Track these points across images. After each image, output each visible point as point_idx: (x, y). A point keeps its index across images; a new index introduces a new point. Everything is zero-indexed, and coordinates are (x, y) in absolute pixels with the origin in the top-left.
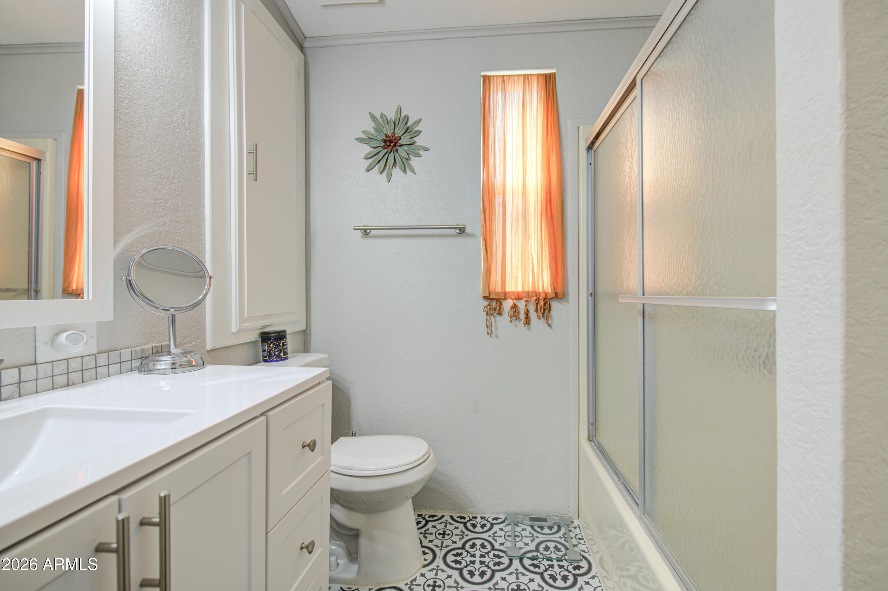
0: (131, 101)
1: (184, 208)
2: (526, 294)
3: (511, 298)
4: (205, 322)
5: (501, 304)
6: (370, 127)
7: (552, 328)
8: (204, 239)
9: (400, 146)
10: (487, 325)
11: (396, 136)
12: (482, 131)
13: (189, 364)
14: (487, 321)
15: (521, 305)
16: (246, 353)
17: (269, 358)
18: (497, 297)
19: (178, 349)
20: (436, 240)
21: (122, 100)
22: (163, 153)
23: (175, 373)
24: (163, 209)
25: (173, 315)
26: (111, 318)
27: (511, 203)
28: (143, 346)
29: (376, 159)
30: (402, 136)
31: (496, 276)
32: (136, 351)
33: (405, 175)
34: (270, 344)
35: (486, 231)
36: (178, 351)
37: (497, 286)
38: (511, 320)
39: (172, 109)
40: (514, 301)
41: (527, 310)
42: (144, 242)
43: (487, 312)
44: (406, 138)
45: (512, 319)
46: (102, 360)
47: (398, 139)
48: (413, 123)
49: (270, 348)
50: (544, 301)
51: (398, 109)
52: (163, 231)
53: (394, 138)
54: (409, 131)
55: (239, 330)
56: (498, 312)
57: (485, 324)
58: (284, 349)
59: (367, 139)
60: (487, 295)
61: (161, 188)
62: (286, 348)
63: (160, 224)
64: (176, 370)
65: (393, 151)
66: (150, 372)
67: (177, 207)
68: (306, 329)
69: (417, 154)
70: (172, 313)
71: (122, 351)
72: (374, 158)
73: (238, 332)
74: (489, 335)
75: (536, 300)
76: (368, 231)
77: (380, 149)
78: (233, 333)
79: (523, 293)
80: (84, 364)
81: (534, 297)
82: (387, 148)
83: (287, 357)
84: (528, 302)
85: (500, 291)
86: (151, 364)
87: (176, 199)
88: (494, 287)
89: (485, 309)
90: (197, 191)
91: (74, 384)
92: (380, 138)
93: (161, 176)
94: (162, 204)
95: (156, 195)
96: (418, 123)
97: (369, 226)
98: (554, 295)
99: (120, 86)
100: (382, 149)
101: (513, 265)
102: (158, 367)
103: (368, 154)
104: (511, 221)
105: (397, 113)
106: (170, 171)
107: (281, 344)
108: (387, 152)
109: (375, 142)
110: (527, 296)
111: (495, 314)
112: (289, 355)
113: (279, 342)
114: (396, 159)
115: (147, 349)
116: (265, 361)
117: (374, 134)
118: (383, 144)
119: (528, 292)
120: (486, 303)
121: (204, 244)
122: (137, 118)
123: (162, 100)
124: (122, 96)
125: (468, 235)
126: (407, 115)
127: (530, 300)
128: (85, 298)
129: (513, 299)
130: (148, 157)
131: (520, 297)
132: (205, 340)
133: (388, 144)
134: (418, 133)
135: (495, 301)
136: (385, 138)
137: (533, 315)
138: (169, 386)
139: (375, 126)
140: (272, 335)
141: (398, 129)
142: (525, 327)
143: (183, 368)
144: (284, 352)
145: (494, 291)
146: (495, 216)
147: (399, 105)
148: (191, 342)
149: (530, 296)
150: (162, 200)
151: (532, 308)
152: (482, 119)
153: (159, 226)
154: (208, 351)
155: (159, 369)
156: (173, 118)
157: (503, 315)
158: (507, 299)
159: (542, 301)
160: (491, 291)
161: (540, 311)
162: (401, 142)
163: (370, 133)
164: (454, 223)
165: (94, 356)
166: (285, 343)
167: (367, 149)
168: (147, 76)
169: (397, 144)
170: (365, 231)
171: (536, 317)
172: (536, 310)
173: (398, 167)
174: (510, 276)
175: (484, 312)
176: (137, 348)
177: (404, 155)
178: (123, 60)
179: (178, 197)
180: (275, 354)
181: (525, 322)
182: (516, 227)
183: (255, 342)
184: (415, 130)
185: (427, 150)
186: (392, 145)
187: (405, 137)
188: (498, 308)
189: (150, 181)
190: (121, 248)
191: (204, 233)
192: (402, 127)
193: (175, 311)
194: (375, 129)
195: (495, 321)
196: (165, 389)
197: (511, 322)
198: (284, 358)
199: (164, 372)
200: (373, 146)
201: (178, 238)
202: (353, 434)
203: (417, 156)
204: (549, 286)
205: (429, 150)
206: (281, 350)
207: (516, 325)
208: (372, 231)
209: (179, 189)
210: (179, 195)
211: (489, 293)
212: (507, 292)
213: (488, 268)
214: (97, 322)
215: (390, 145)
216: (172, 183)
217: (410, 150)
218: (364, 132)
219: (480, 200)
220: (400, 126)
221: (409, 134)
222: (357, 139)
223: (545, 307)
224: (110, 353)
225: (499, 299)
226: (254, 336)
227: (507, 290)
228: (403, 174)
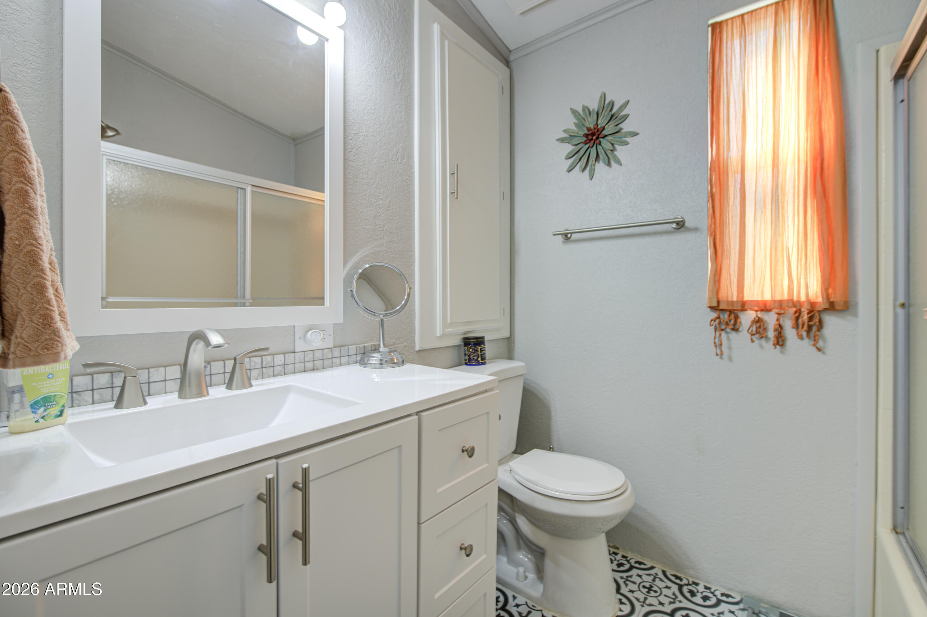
0: (357, 150)
1: (397, 230)
2: (777, 304)
3: (752, 309)
4: (415, 327)
5: (737, 318)
6: (571, 123)
7: (824, 353)
8: (413, 255)
9: (603, 138)
10: (715, 343)
11: (599, 127)
12: (709, 94)
13: (392, 362)
14: (715, 338)
15: (771, 319)
16: (451, 356)
17: (469, 362)
18: (730, 308)
19: (385, 348)
20: (647, 239)
21: (351, 150)
22: (381, 186)
23: (382, 367)
24: (381, 232)
25: (382, 320)
26: (342, 322)
27: (755, 181)
28: (365, 343)
29: (577, 157)
30: (606, 125)
31: (728, 281)
32: (359, 347)
33: (610, 169)
34: (470, 349)
35: (715, 223)
36: (386, 349)
37: (730, 293)
38: (752, 339)
39: (388, 149)
40: (759, 313)
41: (780, 326)
42: (367, 261)
43: (715, 326)
44: (611, 126)
45: (755, 338)
46: (336, 353)
47: (602, 129)
48: (619, 108)
49: (469, 353)
50: (808, 313)
51: (601, 97)
52: (381, 251)
53: (596, 130)
54: (614, 118)
55: (442, 334)
56: (732, 327)
57: (713, 342)
58: (481, 355)
59: (569, 138)
60: (715, 304)
61: (379, 215)
62: (483, 354)
63: (378, 245)
64: (383, 365)
65: (595, 145)
66: (365, 366)
67: (392, 229)
68: (511, 336)
69: (623, 142)
70: (382, 318)
71: (350, 347)
72: (575, 156)
73: (441, 336)
74: (718, 357)
75: (796, 312)
76: (569, 235)
77: (581, 145)
78: (438, 337)
79: (773, 303)
80: (324, 355)
81: (791, 307)
82: (589, 142)
83: (484, 362)
84: (781, 315)
85: (735, 299)
86: (366, 359)
87: (391, 223)
88: (726, 295)
89: (712, 322)
90: (408, 214)
91: (317, 369)
92: (582, 133)
93: (379, 205)
94: (380, 228)
95: (376, 221)
96: (624, 107)
97: (571, 229)
98: (827, 306)
99: (349, 140)
100: (583, 145)
101: (756, 264)
102: (371, 362)
103: (569, 153)
104: (754, 205)
105: (600, 101)
106: (386, 200)
107: (479, 350)
108: (589, 147)
109: (577, 139)
110: (779, 307)
111: (728, 330)
112: (487, 361)
113: (477, 348)
114: (599, 152)
115: (368, 346)
116: (466, 364)
117: (575, 130)
118: (585, 139)
119: (781, 302)
120: (714, 315)
121: (414, 259)
122: (362, 162)
123: (381, 143)
124: (350, 147)
125: (689, 230)
126: (612, 100)
127: (785, 312)
128: (326, 305)
129: (756, 311)
130: (370, 192)
131: (768, 308)
132: (414, 342)
133: (590, 137)
134: (625, 118)
135: (728, 313)
136: (586, 132)
137: (790, 332)
138: (379, 378)
139: (576, 121)
140: (471, 340)
141: (601, 118)
142: (776, 350)
143: (387, 364)
144: (481, 357)
145: (725, 299)
146: (728, 202)
147: (603, 92)
148: (402, 343)
149: (783, 307)
150: (380, 225)
151: (788, 324)
152: (709, 80)
153: (378, 247)
154: (416, 351)
155: (371, 364)
156: (389, 156)
157: (740, 332)
158: (746, 310)
159: (806, 315)
160: (721, 299)
161: (803, 327)
162: (605, 133)
163: (571, 131)
164: (671, 217)
165: (330, 349)
166: (483, 349)
167: (568, 148)
168: (369, 127)
169: (600, 136)
170: (566, 235)
171: (796, 337)
172: (796, 326)
173: (601, 162)
174: (752, 279)
175: (711, 327)
176: (361, 345)
177: (609, 146)
178: (351, 118)
179: (393, 221)
180: (474, 359)
181: (775, 342)
182: (762, 212)
183: (459, 346)
184: (621, 116)
185: (635, 134)
186: (594, 138)
187: (609, 126)
188: (732, 322)
189: (371, 211)
190: (350, 266)
191: (414, 250)
192: (606, 115)
193: (384, 316)
194: (576, 125)
195: (728, 339)
196: (376, 380)
197: (753, 341)
198: (482, 362)
199: (374, 366)
200: (574, 143)
201: (393, 255)
202: (551, 449)
203: (624, 144)
204: (820, 294)
205: (637, 134)
206: (478, 355)
207: (761, 346)
208: (573, 235)
209: (394, 215)
210: (393, 220)
211: (718, 302)
212: (746, 301)
213: (716, 270)
214: (334, 323)
215: (592, 139)
216: (388, 210)
217: (615, 139)
218: (565, 131)
219: (706, 183)
220: (604, 114)
221: (614, 122)
222: (558, 140)
223: (811, 323)
224: (341, 348)
225: (734, 310)
226: (457, 341)
227: (747, 298)
228: (607, 167)
